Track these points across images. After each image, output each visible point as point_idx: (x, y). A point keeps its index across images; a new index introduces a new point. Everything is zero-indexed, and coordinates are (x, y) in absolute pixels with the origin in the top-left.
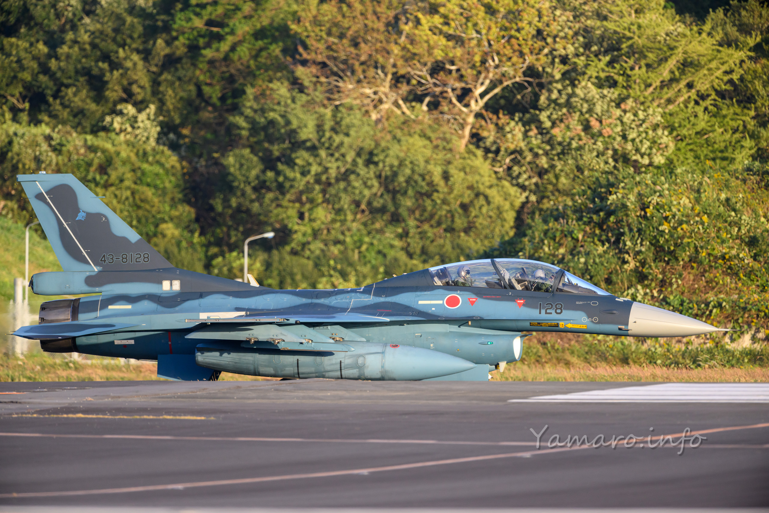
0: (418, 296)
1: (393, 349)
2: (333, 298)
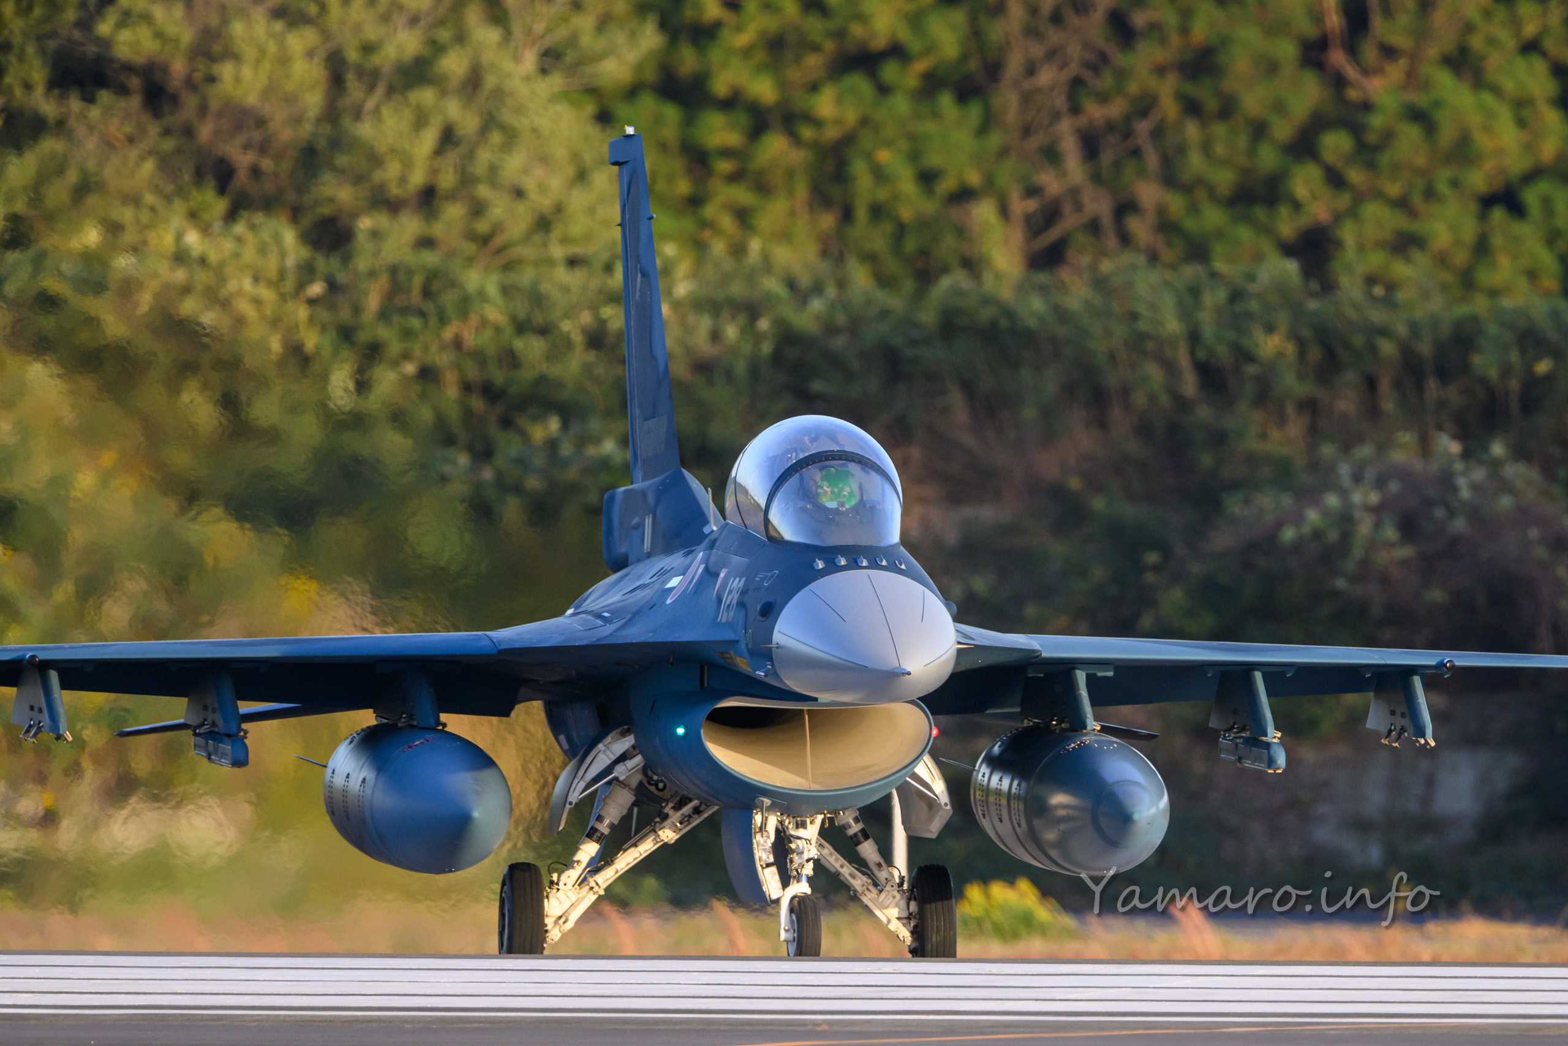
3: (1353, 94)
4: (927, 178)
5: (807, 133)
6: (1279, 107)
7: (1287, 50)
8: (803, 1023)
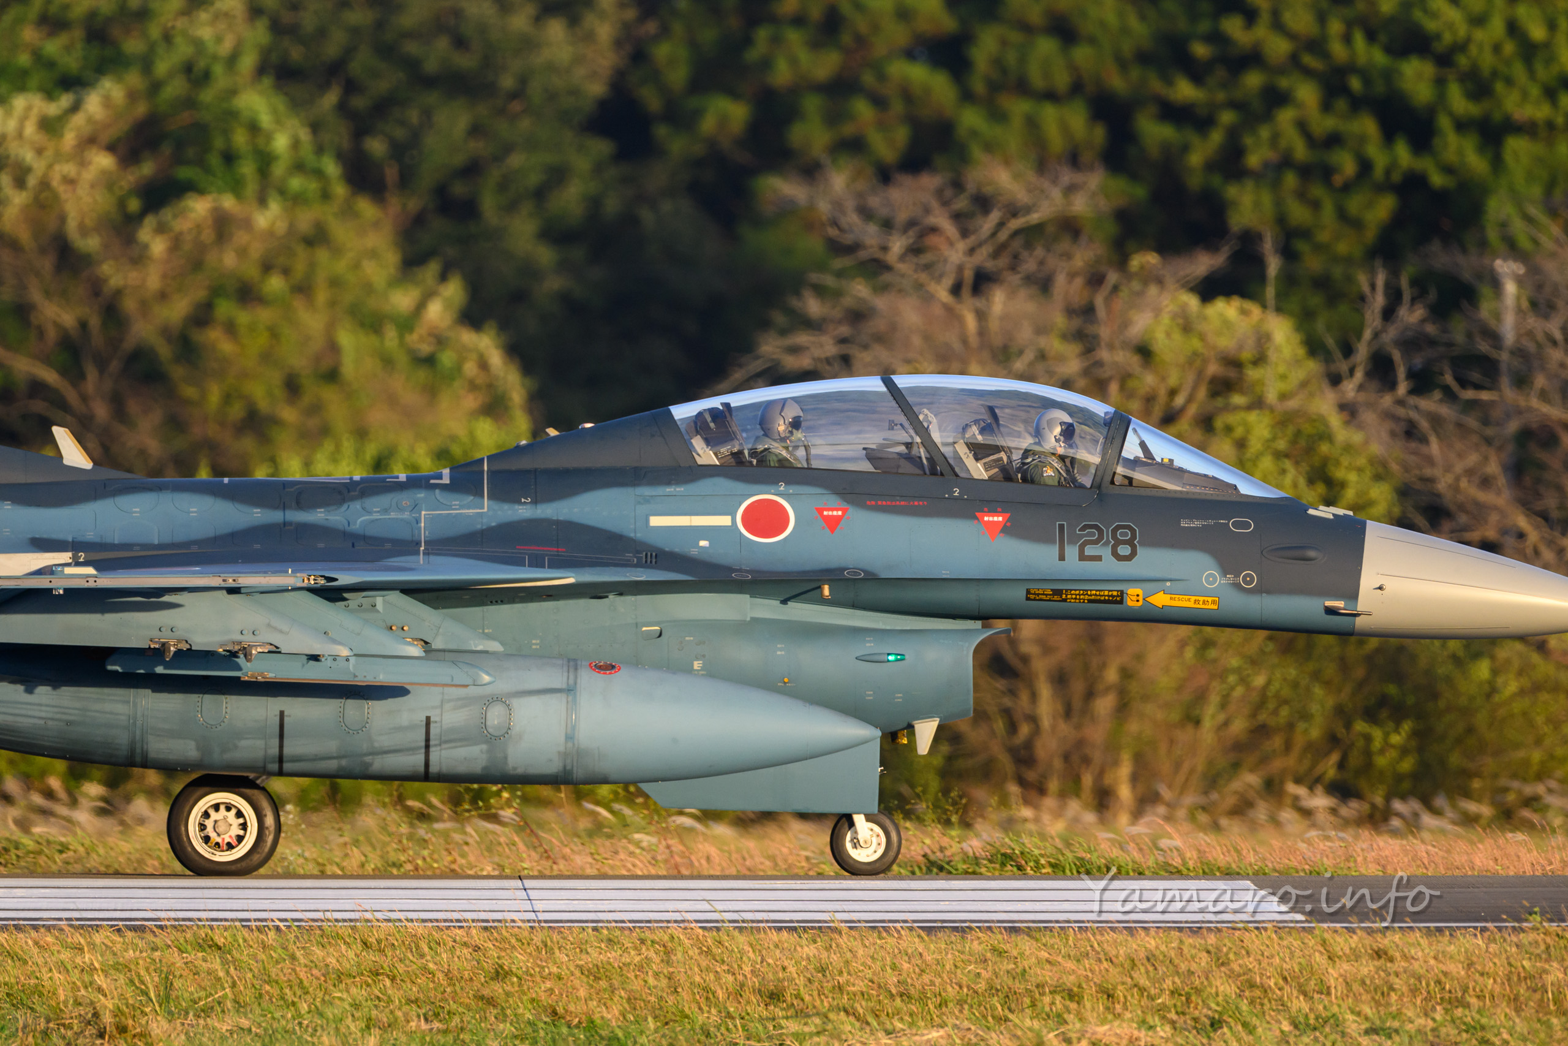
0: (647, 500)
1: (599, 678)
2: (356, 506)
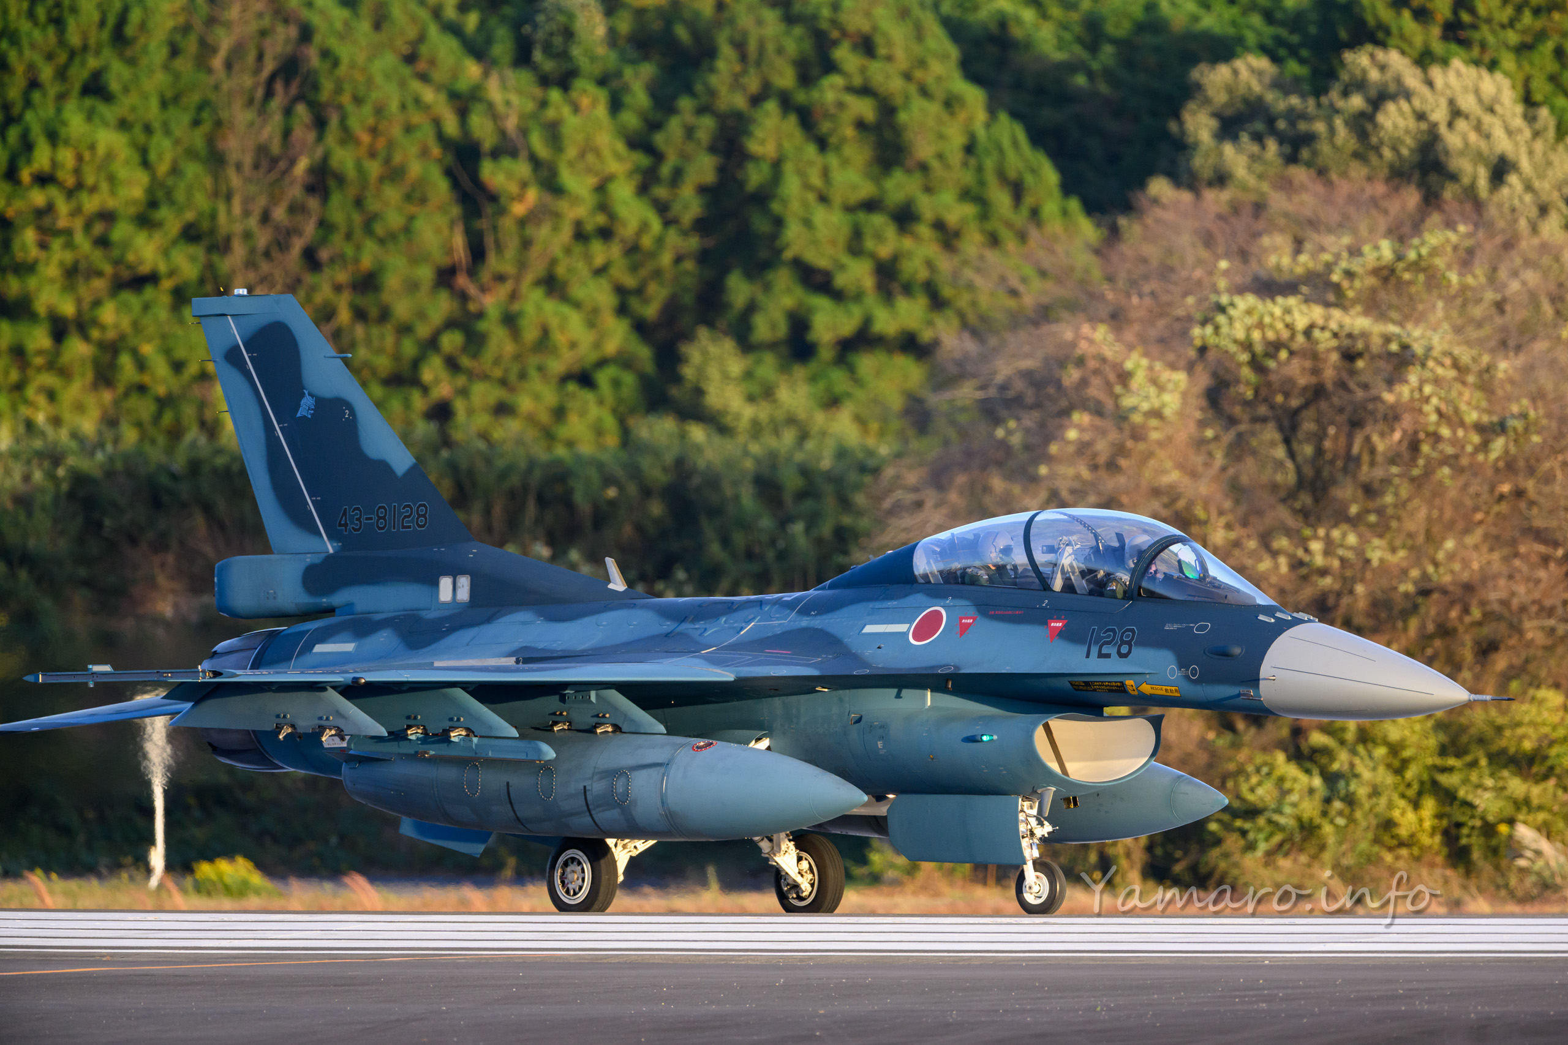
3: (472, 307)
4: (178, 366)
5: (95, 334)
6: (422, 315)
7: (425, 274)
8: (93, 955)
